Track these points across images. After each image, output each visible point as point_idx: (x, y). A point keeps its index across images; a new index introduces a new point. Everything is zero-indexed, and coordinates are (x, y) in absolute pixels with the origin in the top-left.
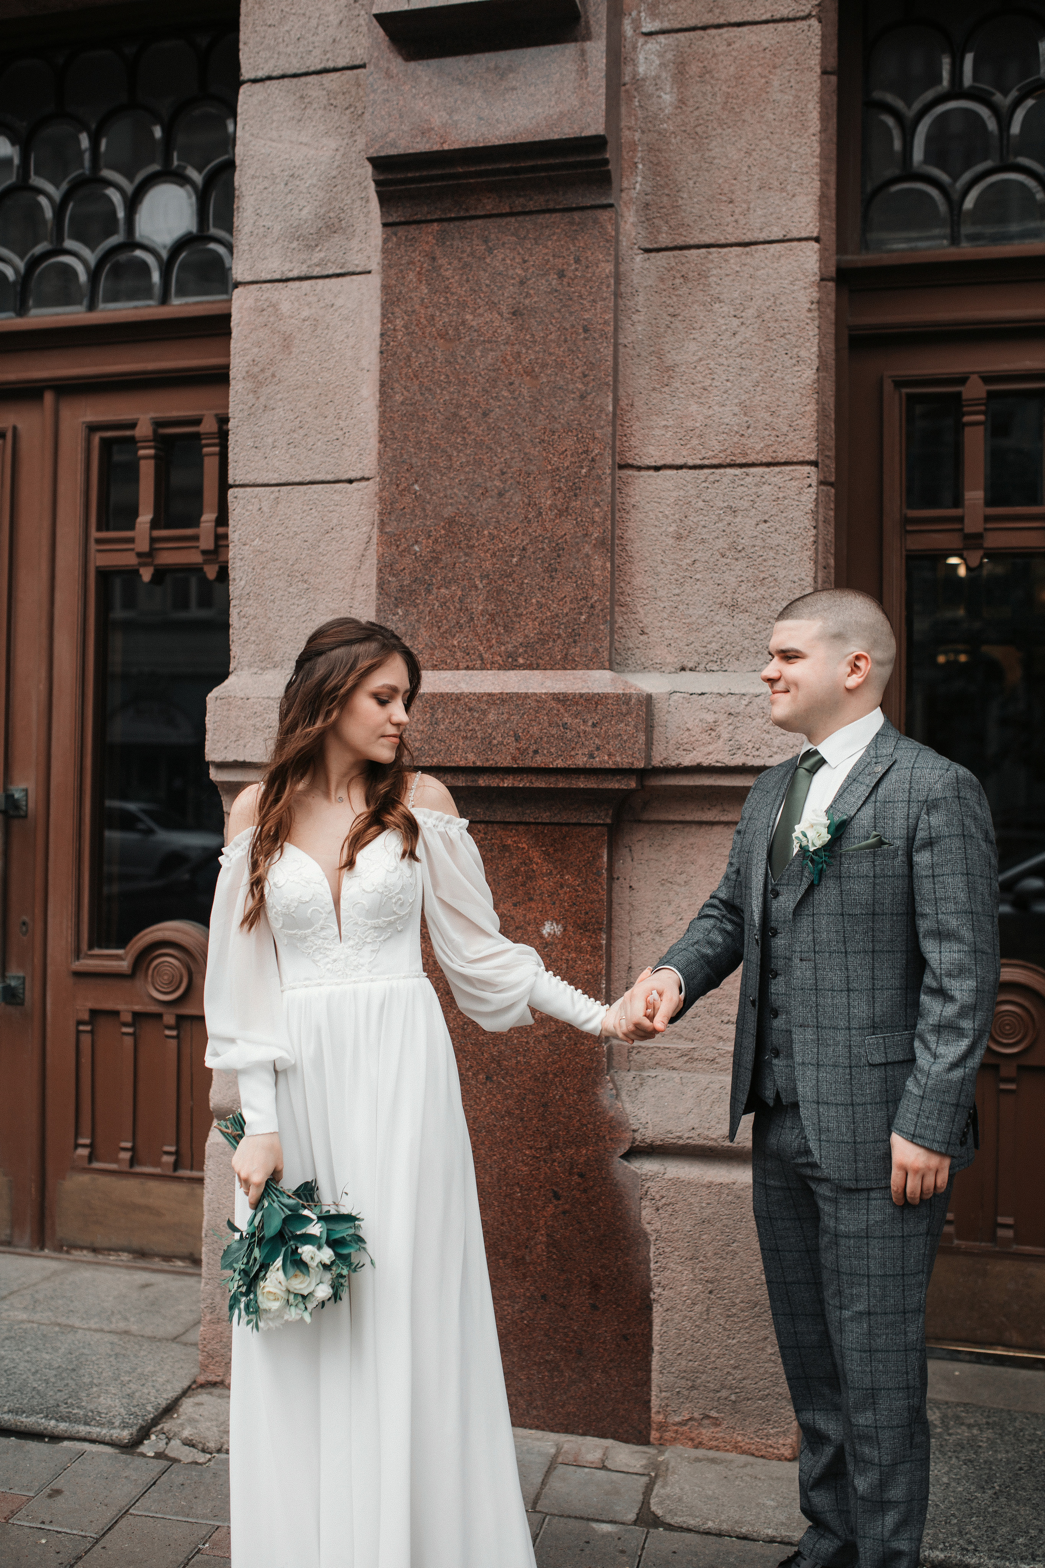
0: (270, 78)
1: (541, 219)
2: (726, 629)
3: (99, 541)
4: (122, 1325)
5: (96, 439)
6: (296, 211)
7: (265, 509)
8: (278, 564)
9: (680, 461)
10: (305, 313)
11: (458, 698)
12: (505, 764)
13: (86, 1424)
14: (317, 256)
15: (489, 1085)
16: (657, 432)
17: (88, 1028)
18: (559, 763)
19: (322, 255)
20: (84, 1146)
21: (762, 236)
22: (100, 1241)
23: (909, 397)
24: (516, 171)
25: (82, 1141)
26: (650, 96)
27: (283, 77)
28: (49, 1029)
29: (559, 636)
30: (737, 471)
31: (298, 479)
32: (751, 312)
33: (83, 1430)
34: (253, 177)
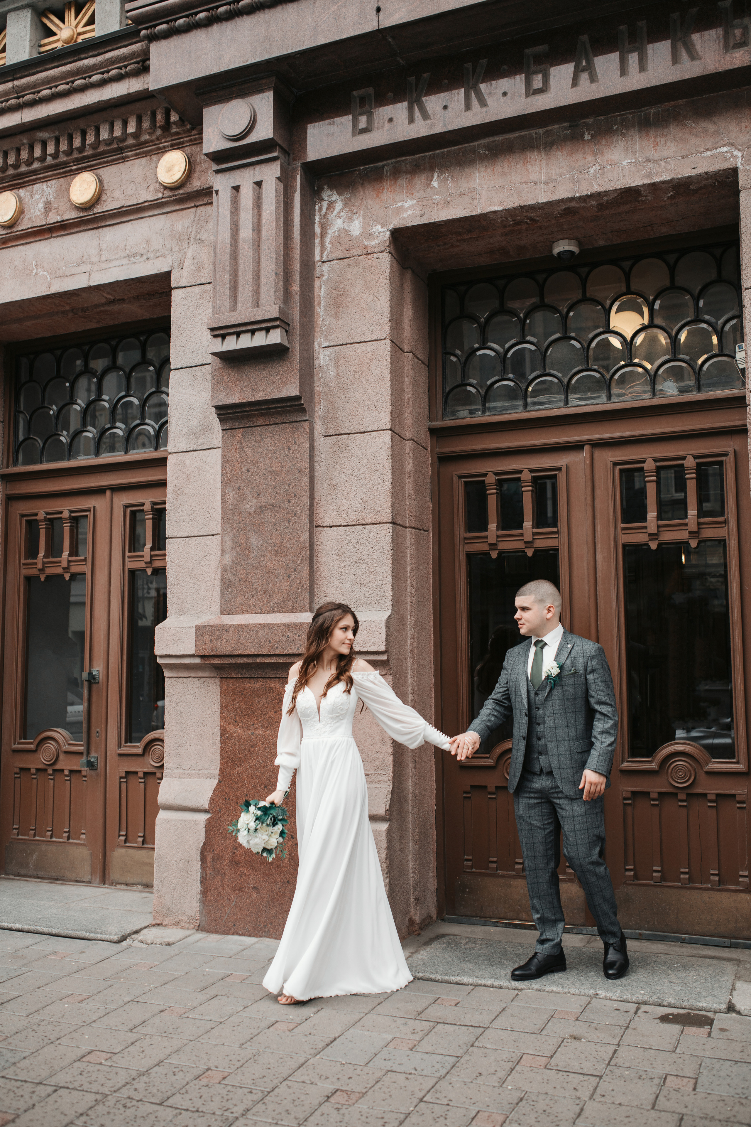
0: (182, 368)
1: (281, 426)
2: (358, 594)
3: (129, 557)
4: (129, 908)
5: (128, 510)
6: (192, 423)
7: (180, 548)
8: (186, 570)
9: (339, 524)
10: (195, 465)
11: (247, 626)
12: (266, 653)
13: (101, 934)
14: (200, 441)
15: (266, 790)
16: (330, 512)
17: (125, 780)
18: (286, 652)
19: (202, 441)
20: (123, 835)
21: (369, 429)
22: (130, 880)
23: (466, 483)
24: (270, 409)
25: (121, 833)
26: (325, 373)
27: (187, 367)
28: (108, 781)
29: (290, 599)
30: (361, 527)
31: (193, 535)
32: (365, 461)
33: (99, 936)
34: (175, 409)
